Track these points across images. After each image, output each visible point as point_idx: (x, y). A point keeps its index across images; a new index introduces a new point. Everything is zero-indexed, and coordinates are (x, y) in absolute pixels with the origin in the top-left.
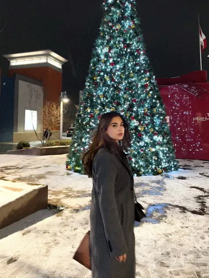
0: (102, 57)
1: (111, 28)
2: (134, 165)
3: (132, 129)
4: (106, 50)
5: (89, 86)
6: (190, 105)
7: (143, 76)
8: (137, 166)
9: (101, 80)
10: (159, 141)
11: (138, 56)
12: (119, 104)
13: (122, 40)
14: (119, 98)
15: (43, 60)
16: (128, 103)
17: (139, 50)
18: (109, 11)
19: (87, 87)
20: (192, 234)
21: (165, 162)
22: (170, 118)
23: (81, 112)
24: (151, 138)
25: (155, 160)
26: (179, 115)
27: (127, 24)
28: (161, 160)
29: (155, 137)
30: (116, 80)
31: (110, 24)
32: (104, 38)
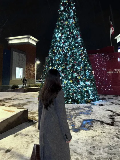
0: (58, 39)
1: (62, 23)
2: (75, 98)
3: (74, 78)
4: (60, 35)
5: (51, 55)
6: (105, 65)
7: (80, 49)
9: (57, 51)
10: (89, 84)
11: (77, 38)
12: (67, 64)
13: (68, 29)
14: (67, 61)
15: (26, 41)
16: (72, 64)
17: (78, 35)
18: (62, 14)
19: (50, 55)
21: (92, 96)
22: (94, 72)
23: (46, 69)
24: (84, 82)
25: (86, 95)
26: (99, 70)
27: (71, 21)
28: (90, 95)
29: (86, 83)
30: (65, 51)
31: (62, 21)
32: (59, 29)
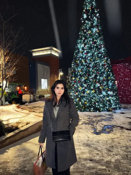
0: (81, 50)
1: (85, 33)
2: (97, 107)
3: (96, 88)
4: (83, 45)
5: (73, 66)
6: (129, 75)
7: (103, 59)
8: (98, 107)
9: (80, 62)
10: (111, 94)
11: (100, 48)
12: (89, 75)
13: (91, 39)
14: (89, 72)
15: (49, 52)
16: (95, 74)
17: (101, 44)
18: (85, 23)
19: (72, 66)
20: (125, 139)
21: (114, 105)
22: (118, 82)
23: (70, 80)
24: (107, 92)
25: (108, 104)
26: (123, 80)
27: (95, 30)
28: (112, 104)
29: (109, 92)
30: (88, 62)
31: (85, 31)
32: (81, 39)
